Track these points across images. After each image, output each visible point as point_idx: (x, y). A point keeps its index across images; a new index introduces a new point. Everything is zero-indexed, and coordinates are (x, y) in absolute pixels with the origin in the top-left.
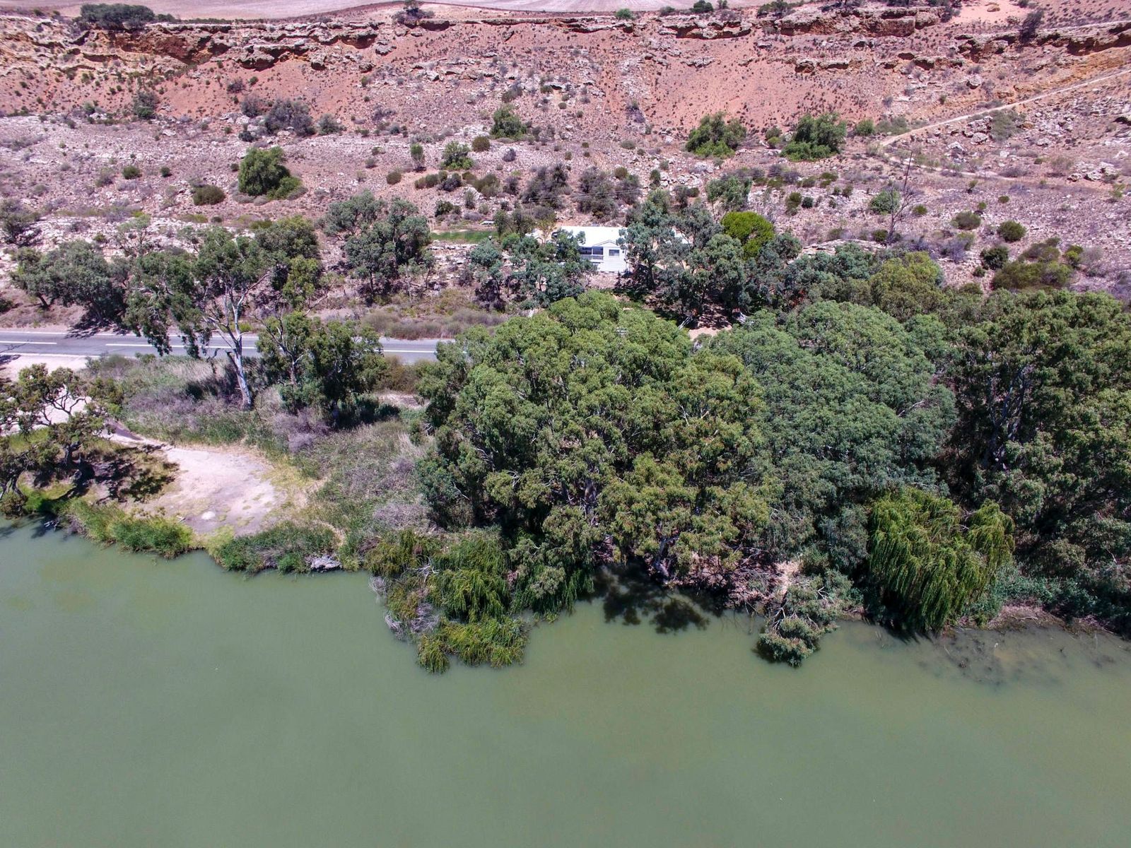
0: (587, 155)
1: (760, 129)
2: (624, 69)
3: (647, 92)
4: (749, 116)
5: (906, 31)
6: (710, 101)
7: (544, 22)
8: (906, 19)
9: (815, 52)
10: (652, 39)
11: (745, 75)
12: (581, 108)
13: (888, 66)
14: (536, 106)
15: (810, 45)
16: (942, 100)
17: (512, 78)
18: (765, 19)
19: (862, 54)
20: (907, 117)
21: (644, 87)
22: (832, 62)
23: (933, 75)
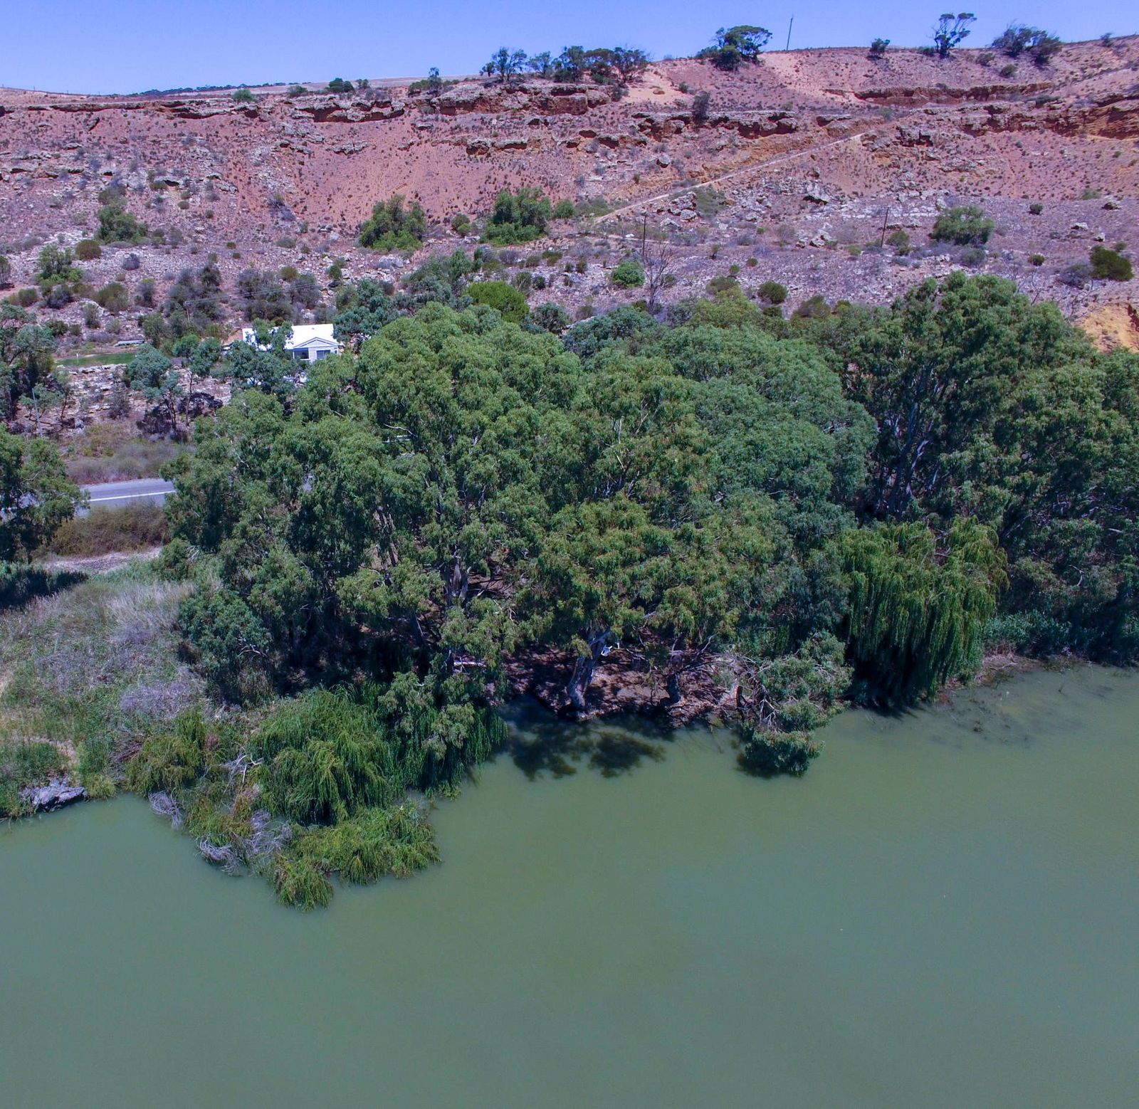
0: (237, 256)
1: (442, 219)
2: (256, 159)
3: (291, 185)
4: (425, 206)
5: (580, 109)
6: (373, 191)
7: (138, 107)
8: (578, 96)
9: (486, 131)
10: (285, 124)
11: (409, 160)
12: (209, 206)
13: (570, 145)
14: (148, 207)
15: (478, 124)
16: (636, 179)
17: (109, 174)
18: (419, 98)
19: (539, 133)
20: (605, 198)
21: (285, 180)
22: (508, 141)
23: (621, 154)
